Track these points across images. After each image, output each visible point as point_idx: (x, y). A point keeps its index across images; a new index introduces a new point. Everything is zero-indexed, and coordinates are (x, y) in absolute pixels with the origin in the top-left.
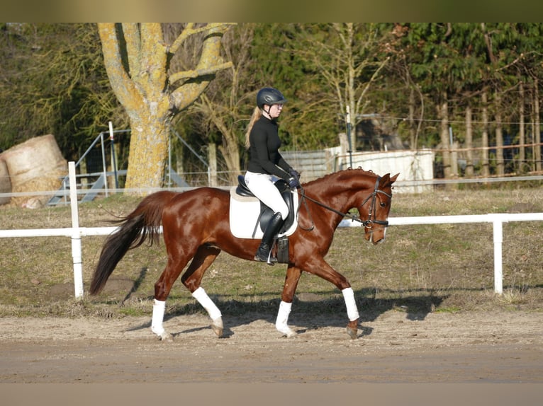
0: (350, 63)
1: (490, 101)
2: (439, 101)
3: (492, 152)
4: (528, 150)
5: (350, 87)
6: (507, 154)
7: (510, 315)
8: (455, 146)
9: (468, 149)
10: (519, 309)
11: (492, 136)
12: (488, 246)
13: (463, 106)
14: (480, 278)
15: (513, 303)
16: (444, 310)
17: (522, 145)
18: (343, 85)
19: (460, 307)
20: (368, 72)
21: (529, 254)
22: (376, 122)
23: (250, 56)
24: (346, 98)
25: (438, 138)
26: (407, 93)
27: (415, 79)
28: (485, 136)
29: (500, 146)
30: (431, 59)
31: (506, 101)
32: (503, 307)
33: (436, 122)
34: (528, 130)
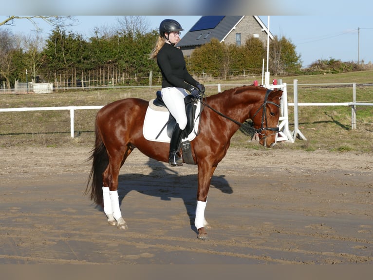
0: (34, 63)
1: (65, 73)
2: (54, 72)
3: (66, 84)
4: (74, 83)
5: (34, 69)
6: (69, 84)
7: (77, 149)
8: (58, 82)
9: (61, 83)
10: (81, 146)
11: (66, 80)
12: (68, 116)
13: (60, 73)
14: (65, 128)
15: (78, 142)
16: (50, 146)
17: (72, 82)
18: (32, 68)
19: (57, 144)
20: (38, 65)
21: (82, 118)
22: (40, 77)
23: (12, 61)
24: (33, 71)
25: (54, 80)
26: (47, 70)
27: (48, 67)
28: (64, 80)
29: (67, 83)
30: (52, 63)
31: (69, 73)
32: (74, 144)
33: (53, 77)
34: (73, 80)
